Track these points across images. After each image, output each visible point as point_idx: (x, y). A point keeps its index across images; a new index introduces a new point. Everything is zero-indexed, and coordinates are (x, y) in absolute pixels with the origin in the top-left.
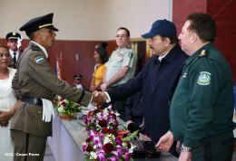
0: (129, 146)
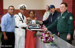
0: (53, 38)
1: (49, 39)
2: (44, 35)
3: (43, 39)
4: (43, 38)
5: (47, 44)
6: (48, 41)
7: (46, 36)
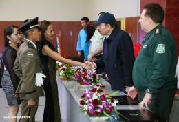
1: (101, 104)
2: (88, 96)
3: (86, 104)
4: (87, 102)
5: (97, 118)
6: (99, 111)
7: (93, 99)
